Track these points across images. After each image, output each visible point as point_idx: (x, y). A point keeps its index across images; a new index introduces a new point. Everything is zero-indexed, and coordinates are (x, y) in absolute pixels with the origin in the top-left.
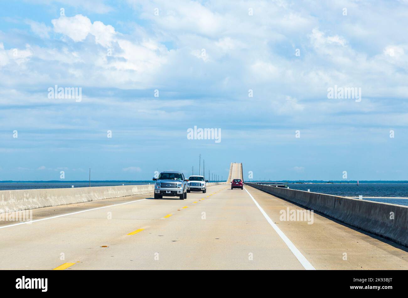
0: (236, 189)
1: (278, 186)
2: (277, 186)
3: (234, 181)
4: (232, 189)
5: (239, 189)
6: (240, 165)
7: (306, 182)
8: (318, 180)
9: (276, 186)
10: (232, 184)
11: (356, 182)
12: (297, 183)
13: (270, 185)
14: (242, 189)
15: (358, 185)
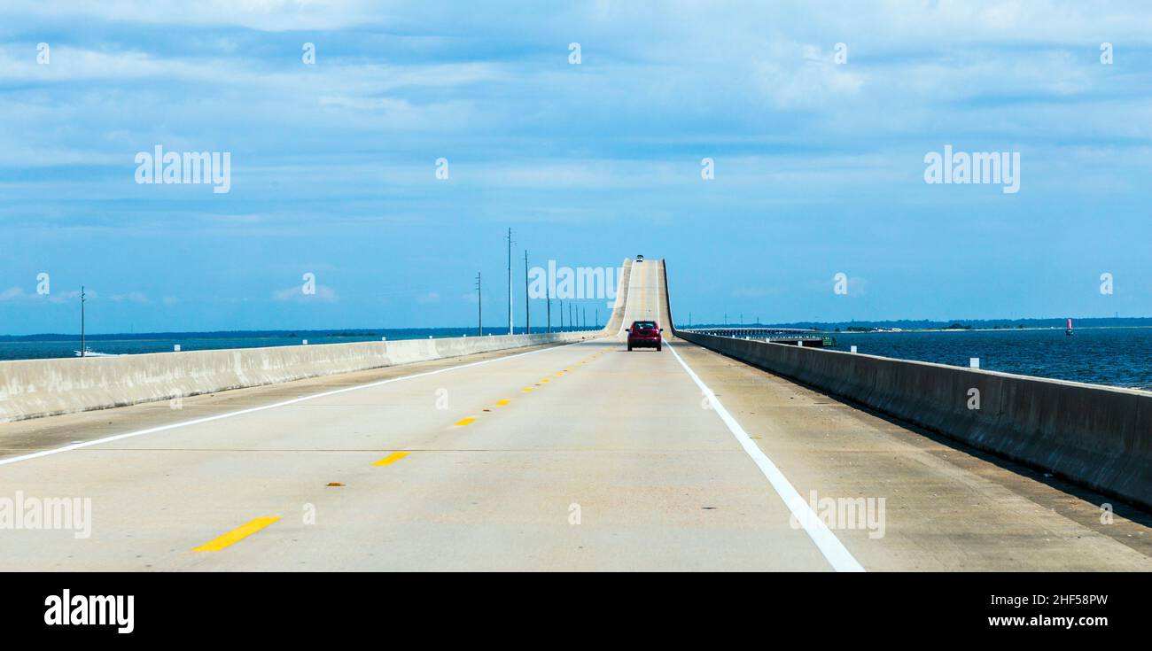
0: (642, 349)
1: (805, 343)
2: (800, 343)
3: (635, 324)
4: (630, 349)
5: (652, 349)
6: (657, 267)
7: (882, 324)
8: (912, 320)
9: (796, 343)
10: (631, 337)
11: (1064, 322)
12: (849, 329)
13: (768, 340)
14: (659, 349)
15: (1068, 334)
